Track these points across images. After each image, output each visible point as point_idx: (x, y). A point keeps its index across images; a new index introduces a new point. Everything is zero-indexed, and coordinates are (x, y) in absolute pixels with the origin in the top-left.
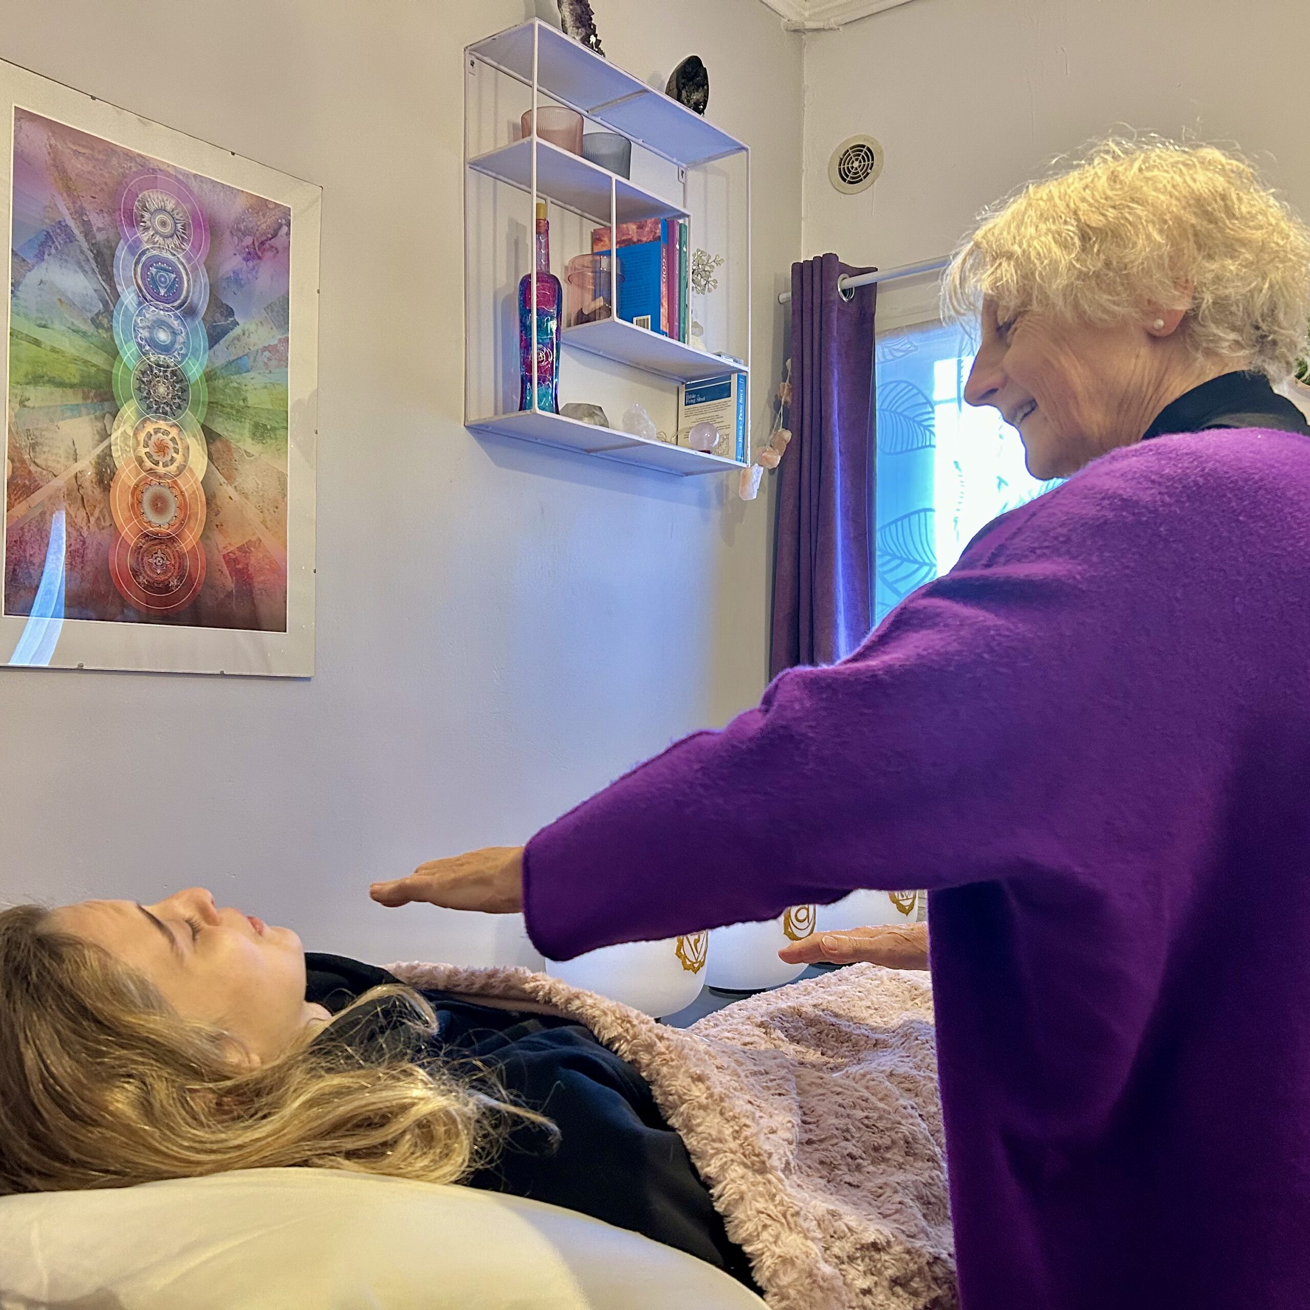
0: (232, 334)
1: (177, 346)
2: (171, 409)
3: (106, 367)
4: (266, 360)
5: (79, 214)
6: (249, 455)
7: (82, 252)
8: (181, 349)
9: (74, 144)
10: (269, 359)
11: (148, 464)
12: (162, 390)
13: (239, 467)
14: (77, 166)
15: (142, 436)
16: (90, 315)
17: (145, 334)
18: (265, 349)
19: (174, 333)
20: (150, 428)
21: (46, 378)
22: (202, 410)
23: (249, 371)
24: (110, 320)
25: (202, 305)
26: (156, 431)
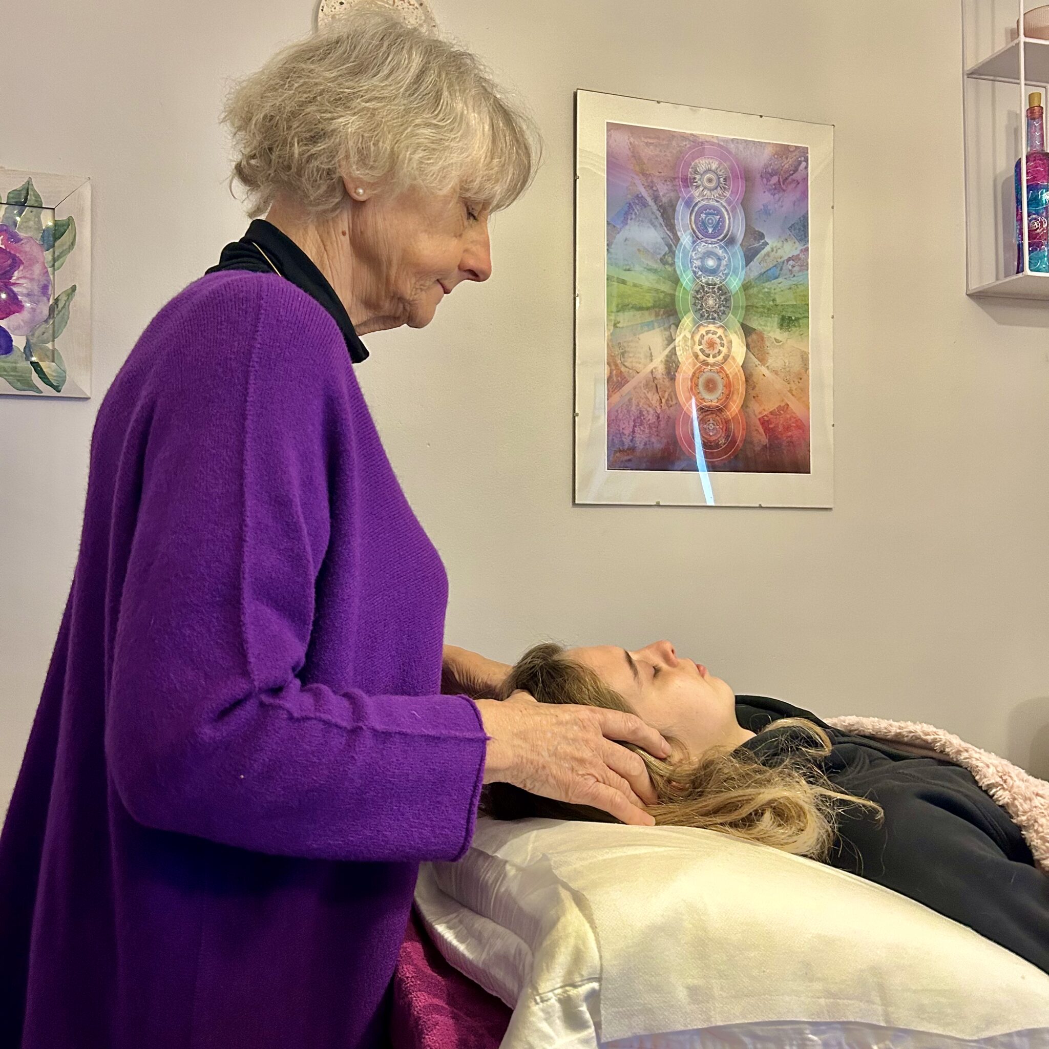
0: (763, 252)
1: (722, 268)
2: (718, 315)
3: (672, 292)
4: (790, 268)
5: (650, 186)
6: (777, 341)
7: (653, 213)
8: (725, 270)
9: (646, 138)
10: (793, 266)
11: (702, 357)
12: (711, 302)
13: (770, 352)
14: (648, 152)
15: (697, 338)
16: (659, 257)
17: (698, 263)
18: (789, 259)
19: (719, 259)
20: (702, 331)
21: (630, 306)
22: (741, 313)
23: (777, 278)
24: (673, 258)
25: (740, 235)
26: (707, 333)
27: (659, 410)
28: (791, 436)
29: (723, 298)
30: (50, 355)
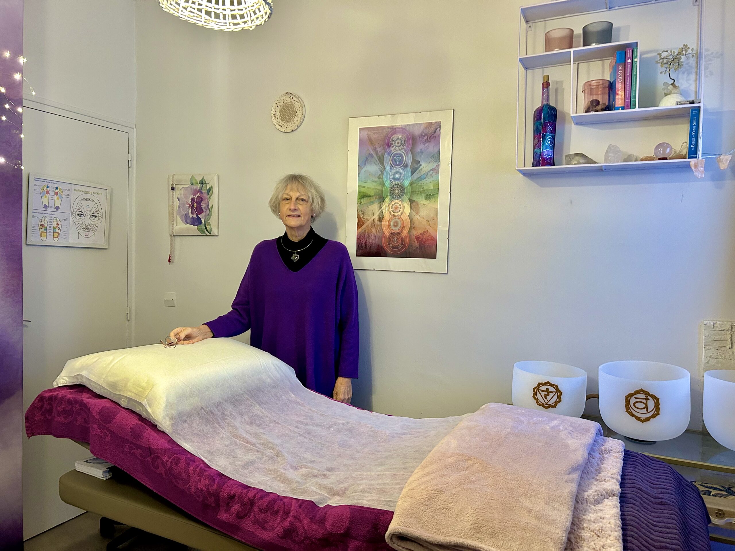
0: (419, 169)
1: (401, 177)
2: (400, 196)
3: (381, 189)
5: (375, 149)
6: (424, 205)
7: (375, 159)
8: (403, 178)
9: (373, 131)
10: (432, 173)
11: (392, 213)
12: (397, 191)
13: (421, 209)
14: (374, 136)
15: (391, 206)
16: (377, 176)
17: (392, 177)
18: (431, 170)
19: (401, 174)
20: (393, 203)
21: (366, 196)
22: (409, 195)
23: (425, 179)
24: (383, 176)
25: (410, 164)
26: (395, 204)
27: (375, 234)
28: (429, 243)
29: (401, 189)
30: (209, 224)
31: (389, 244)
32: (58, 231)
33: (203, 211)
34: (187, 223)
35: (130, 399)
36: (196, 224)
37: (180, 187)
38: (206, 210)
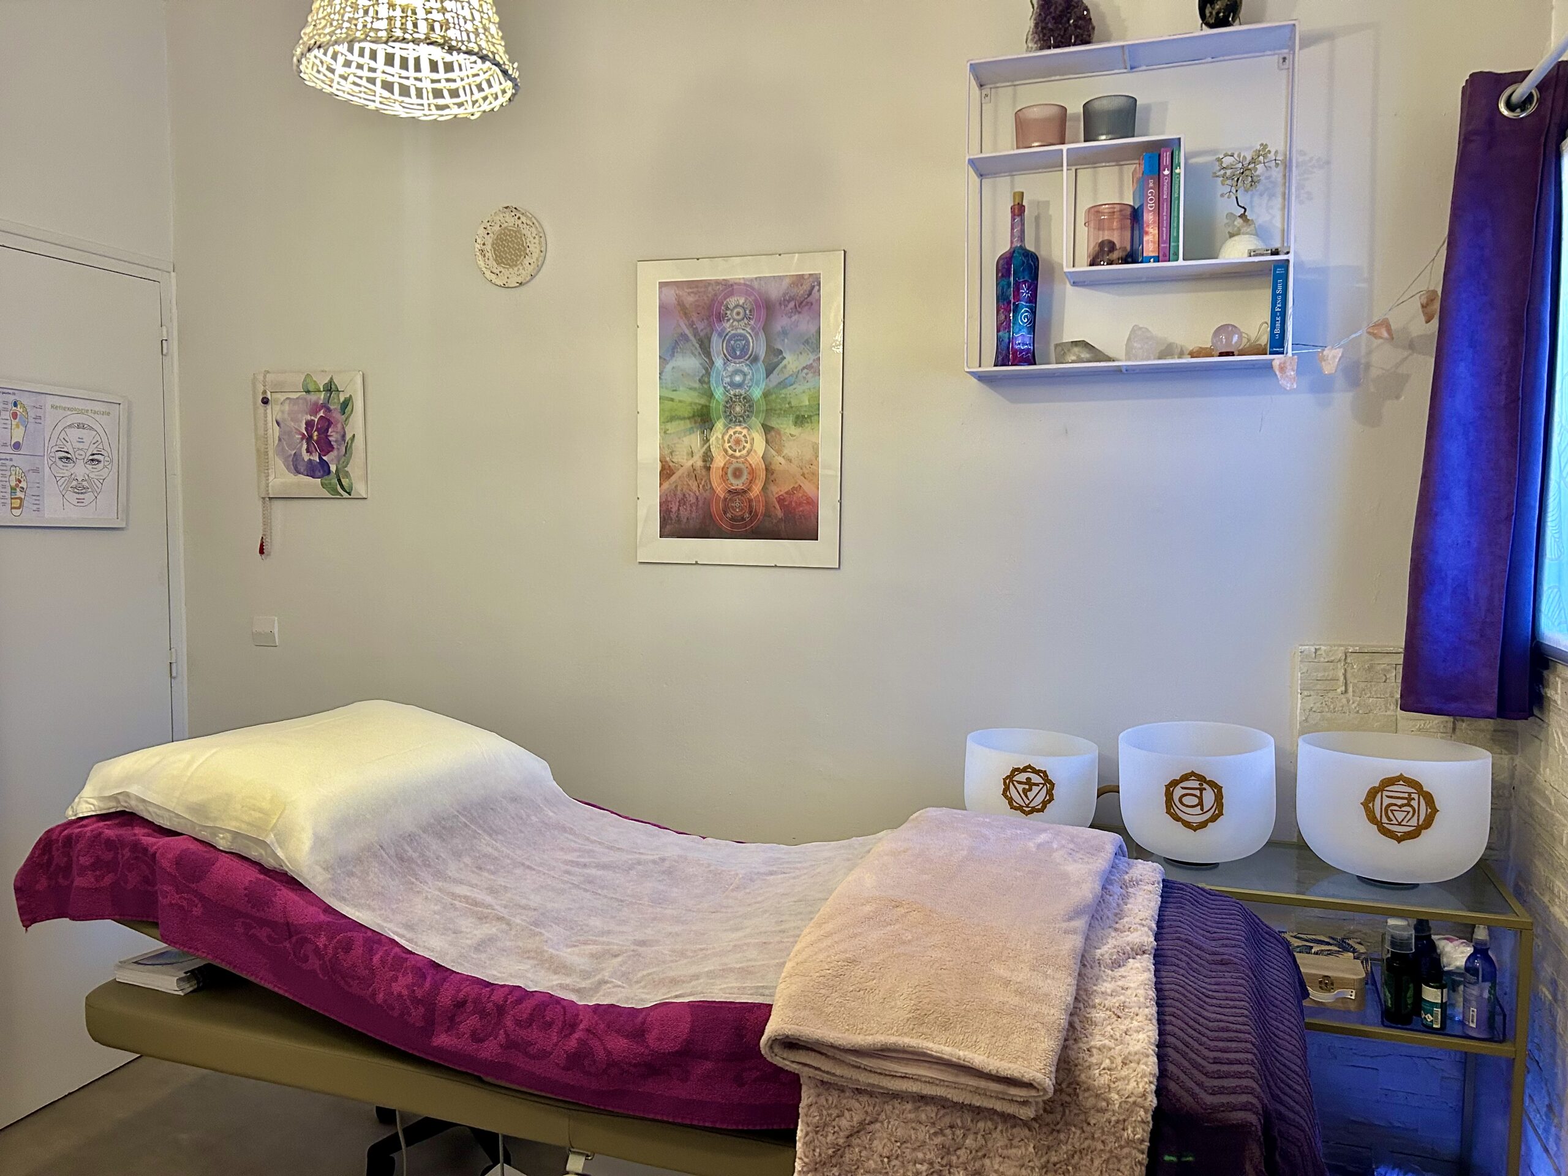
0: (781, 365)
1: (746, 382)
2: (744, 419)
3: (707, 404)
4: (804, 375)
5: (691, 325)
6: (792, 435)
7: (693, 345)
8: (749, 383)
9: (689, 289)
10: (807, 374)
11: (730, 452)
12: (738, 409)
13: (786, 444)
14: (690, 299)
15: (726, 437)
16: (698, 378)
17: (728, 380)
18: (804, 368)
19: (745, 375)
20: (731, 432)
21: (677, 417)
22: (762, 416)
23: (792, 385)
24: (709, 378)
25: (762, 355)
26: (735, 433)
27: (697, 493)
28: (802, 511)
29: (747, 405)
30: (347, 475)
31: (725, 513)
32: (19, 494)
33: (332, 448)
34: (298, 472)
35: (236, 835)
36: (318, 474)
37: (282, 397)
38: (340, 445)
